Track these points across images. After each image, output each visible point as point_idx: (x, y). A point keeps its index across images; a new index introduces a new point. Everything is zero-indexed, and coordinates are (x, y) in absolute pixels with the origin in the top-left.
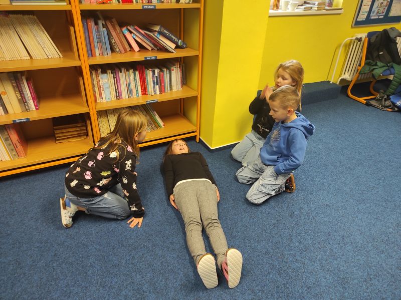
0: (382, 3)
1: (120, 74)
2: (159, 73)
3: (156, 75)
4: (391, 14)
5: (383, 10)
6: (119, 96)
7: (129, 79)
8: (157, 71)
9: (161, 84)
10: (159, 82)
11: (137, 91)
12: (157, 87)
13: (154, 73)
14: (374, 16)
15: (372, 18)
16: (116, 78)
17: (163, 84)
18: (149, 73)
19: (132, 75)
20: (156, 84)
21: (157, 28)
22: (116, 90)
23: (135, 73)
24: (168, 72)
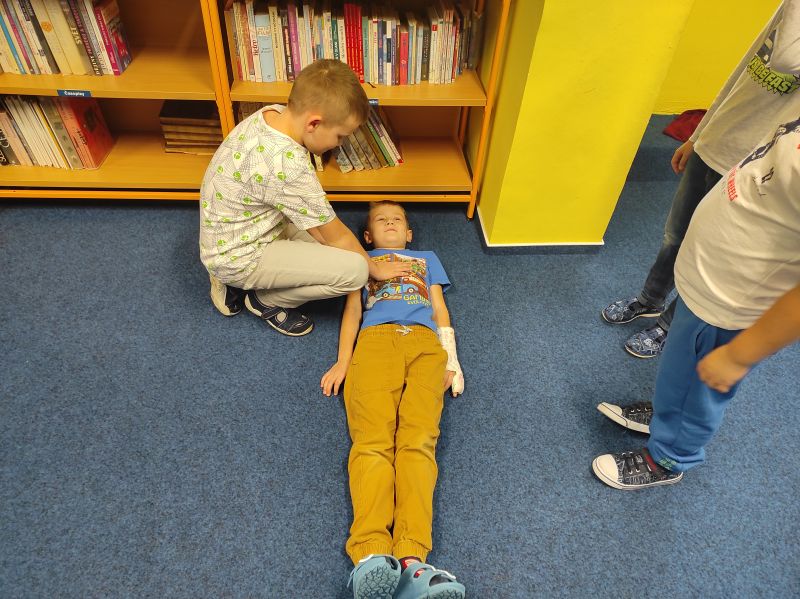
1: (300, 21)
2: (396, 30)
3: (389, 35)
7: (320, 35)
8: (391, 25)
9: (398, 61)
10: (396, 54)
12: (388, 67)
13: (383, 30)
16: (288, 28)
17: (403, 62)
18: (370, 28)
19: (328, 25)
20: (385, 58)
22: (286, 57)
23: (334, 24)
24: (421, 33)
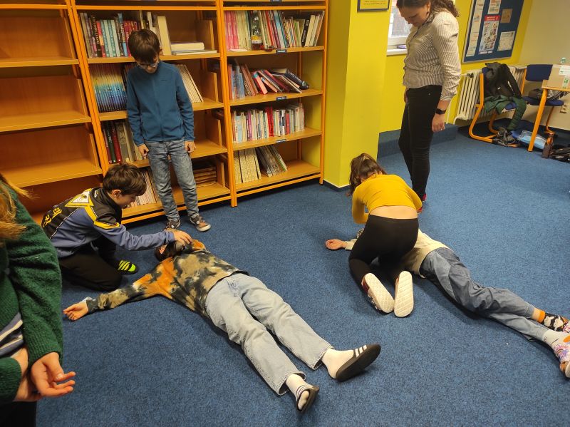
0: (489, 38)
1: (252, 116)
2: (285, 114)
3: (283, 115)
4: (501, 48)
5: (491, 45)
6: (249, 138)
7: (259, 119)
8: (283, 112)
9: (286, 125)
10: (285, 123)
11: (265, 132)
12: (283, 128)
13: (281, 114)
14: (482, 52)
15: (481, 53)
16: (248, 119)
17: (288, 125)
18: (276, 114)
19: (262, 116)
20: (282, 124)
21: (284, 71)
22: (247, 131)
23: (264, 115)
24: (293, 113)
